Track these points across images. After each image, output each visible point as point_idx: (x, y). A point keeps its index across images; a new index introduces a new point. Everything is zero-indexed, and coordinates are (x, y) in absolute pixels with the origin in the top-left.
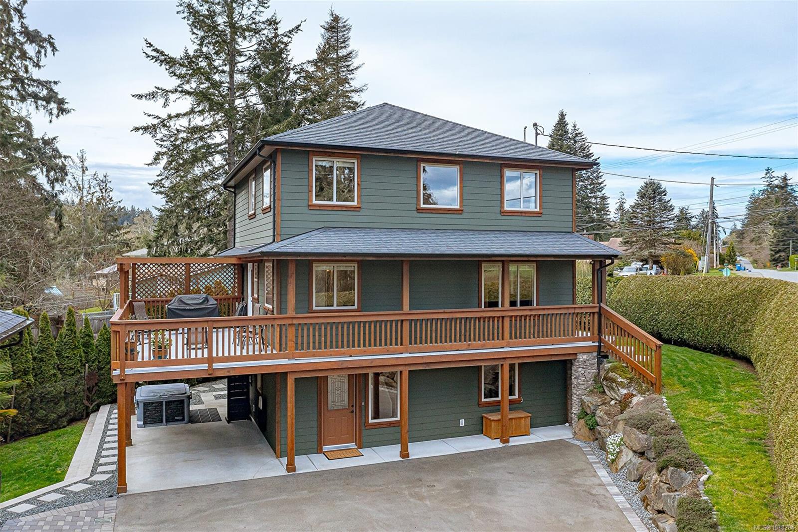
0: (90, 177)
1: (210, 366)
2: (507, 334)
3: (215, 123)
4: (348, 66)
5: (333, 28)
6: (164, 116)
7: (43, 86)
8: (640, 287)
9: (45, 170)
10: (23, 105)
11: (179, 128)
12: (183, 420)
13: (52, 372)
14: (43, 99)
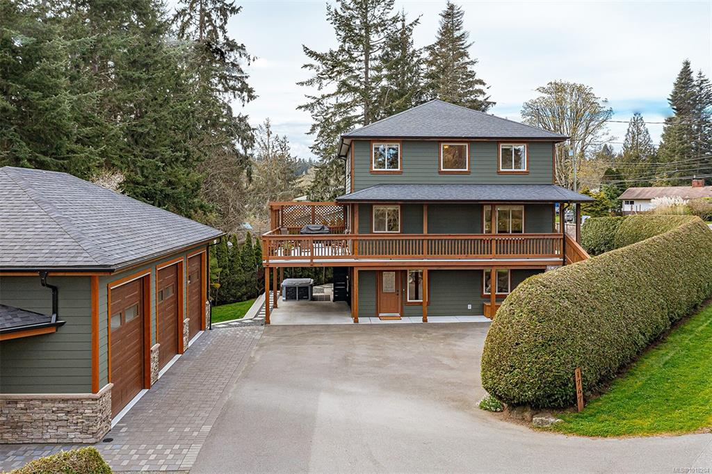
0: (273, 139)
1: (312, 261)
2: (494, 251)
3: (355, 100)
4: (463, 44)
5: (449, 15)
6: (320, 97)
7: (239, 80)
8: (635, 224)
9: (240, 140)
10: (226, 95)
11: (329, 106)
12: (308, 298)
13: (239, 268)
14: (239, 90)
